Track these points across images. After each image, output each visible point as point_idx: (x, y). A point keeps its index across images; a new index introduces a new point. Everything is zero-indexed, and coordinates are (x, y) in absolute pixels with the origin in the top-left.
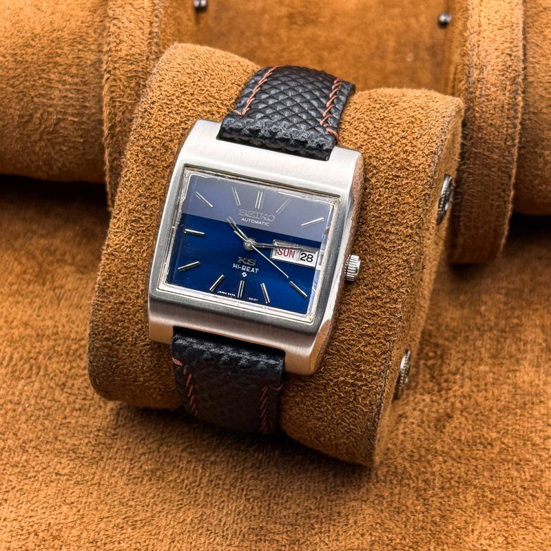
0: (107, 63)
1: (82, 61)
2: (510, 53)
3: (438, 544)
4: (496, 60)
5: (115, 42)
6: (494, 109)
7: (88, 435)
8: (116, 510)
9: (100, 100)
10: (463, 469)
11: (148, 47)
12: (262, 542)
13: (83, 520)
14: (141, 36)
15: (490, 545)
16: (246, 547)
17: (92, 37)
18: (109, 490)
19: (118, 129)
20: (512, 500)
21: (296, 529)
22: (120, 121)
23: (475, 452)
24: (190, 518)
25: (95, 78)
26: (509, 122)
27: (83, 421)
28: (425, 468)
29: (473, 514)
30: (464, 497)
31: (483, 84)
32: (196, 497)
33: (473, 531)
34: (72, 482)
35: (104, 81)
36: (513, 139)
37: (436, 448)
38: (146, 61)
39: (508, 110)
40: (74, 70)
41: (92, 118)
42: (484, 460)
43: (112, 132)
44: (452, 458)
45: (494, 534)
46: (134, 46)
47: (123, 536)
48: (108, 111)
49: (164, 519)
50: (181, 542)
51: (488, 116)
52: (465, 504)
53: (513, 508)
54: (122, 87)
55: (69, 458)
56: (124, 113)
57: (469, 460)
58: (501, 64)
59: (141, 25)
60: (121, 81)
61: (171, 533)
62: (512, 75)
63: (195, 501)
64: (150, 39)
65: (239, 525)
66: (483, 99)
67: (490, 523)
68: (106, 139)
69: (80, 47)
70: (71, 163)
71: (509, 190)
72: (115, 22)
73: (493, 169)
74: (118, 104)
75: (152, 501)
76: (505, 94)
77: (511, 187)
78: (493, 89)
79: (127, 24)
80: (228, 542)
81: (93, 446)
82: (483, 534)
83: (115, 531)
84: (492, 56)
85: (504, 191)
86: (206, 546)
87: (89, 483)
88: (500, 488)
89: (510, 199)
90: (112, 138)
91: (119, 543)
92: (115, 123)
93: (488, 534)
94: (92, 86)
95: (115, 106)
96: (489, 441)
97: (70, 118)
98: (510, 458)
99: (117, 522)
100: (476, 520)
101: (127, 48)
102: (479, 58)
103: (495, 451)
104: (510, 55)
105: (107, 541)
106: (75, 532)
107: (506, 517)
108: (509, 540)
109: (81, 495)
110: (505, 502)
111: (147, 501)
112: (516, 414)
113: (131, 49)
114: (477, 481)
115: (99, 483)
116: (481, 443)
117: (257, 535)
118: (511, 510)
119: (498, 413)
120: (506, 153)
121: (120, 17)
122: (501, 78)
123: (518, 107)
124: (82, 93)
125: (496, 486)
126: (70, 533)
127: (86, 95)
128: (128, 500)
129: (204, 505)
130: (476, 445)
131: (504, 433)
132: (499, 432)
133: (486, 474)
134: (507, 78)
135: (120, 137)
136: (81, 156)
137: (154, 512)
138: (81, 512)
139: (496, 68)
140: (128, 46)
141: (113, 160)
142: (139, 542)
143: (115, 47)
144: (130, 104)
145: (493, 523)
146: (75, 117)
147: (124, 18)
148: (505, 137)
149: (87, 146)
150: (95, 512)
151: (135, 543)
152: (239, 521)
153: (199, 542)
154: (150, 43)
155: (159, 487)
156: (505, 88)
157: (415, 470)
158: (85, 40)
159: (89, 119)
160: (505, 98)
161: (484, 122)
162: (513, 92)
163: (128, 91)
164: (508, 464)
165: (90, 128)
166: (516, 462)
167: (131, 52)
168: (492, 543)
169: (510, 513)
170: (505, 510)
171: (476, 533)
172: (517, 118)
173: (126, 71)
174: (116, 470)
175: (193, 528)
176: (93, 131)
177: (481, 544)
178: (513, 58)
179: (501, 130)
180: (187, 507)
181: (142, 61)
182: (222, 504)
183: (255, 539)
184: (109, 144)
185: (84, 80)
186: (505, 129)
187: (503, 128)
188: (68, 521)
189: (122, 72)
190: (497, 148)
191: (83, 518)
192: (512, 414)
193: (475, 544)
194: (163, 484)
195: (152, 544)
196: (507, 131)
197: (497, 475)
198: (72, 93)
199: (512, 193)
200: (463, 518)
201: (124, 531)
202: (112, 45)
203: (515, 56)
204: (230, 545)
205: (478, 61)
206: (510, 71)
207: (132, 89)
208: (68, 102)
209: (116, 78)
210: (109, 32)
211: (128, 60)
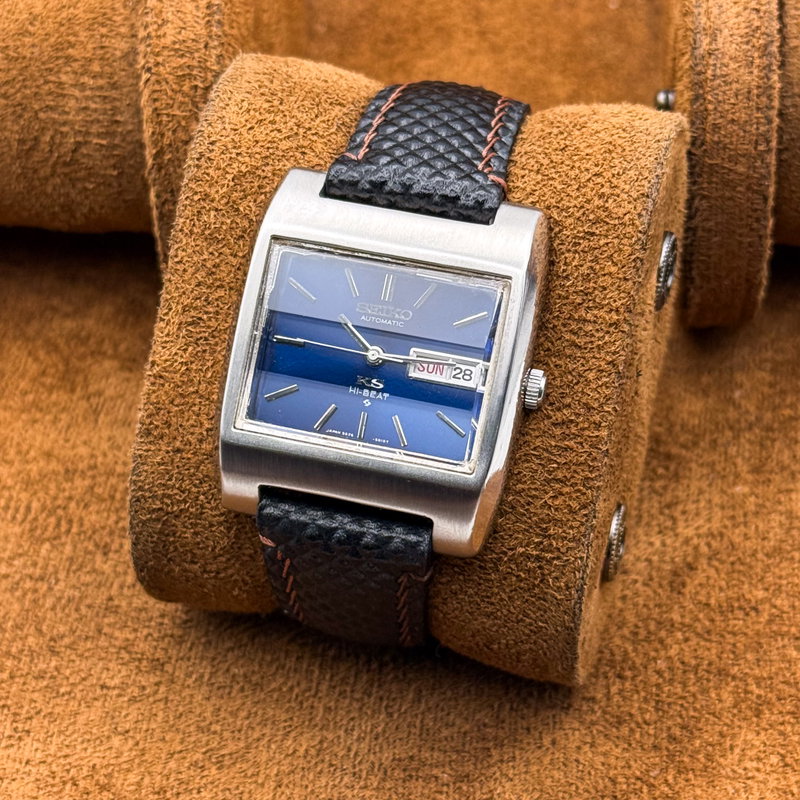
0: (145, 57)
1: (107, 52)
2: (757, 7)
3: (679, 772)
4: (736, 20)
5: (155, 22)
6: (737, 96)
7: (147, 624)
8: (193, 739)
9: (138, 112)
10: (714, 651)
11: (206, 29)
12: (414, 781)
13: (144, 758)
14: (195, 12)
15: (758, 770)
16: (390, 789)
17: (121, 14)
18: (181, 709)
19: (168, 157)
20: (790, 696)
21: (463, 757)
22: (170, 145)
23: (732, 622)
24: (304, 747)
25: (129, 78)
26: (759, 115)
27: (139, 601)
28: (656, 651)
29: (732, 721)
30: (718, 695)
31: (717, 58)
32: (311, 713)
33: (732, 748)
34: (126, 699)
35: (142, 83)
36: (768, 142)
37: (672, 619)
38: (204, 51)
39: (758, 96)
40: (96, 67)
41: (129, 139)
42: (745, 634)
43: (159, 160)
44: (698, 635)
45: (765, 752)
46: (184, 28)
47: (204, 781)
48: (151, 130)
49: (265, 750)
50: (291, 786)
51: (727, 107)
52: (719, 706)
53: (793, 709)
54: (170, 93)
55: (120, 661)
56: (174, 131)
57: (722, 636)
58: (743, 25)
60: (167, 83)
61: (275, 772)
62: (761, 41)
63: (310, 720)
64: (209, 15)
65: (378, 755)
66: (718, 82)
67: (758, 734)
68: (150, 173)
69: (104, 31)
70: (102, 207)
71: (766, 219)
73: (739, 189)
74: (165, 118)
75: (247, 722)
76: (751, 73)
77: (769, 214)
78: (733, 65)
80: (362, 783)
81: (154, 640)
82: (748, 752)
83: (192, 773)
84: (729, 14)
85: (758, 220)
86: (329, 790)
87: (151, 699)
88: (771, 678)
89: (769, 232)
90: (159, 170)
91: (199, 792)
92: (162, 148)
93: (754, 751)
94: (125, 90)
95: (161, 121)
96: (753, 604)
97: (95, 141)
98: (785, 629)
99: (195, 759)
100: (737, 729)
101: (173, 32)
102: (709, 19)
103: (762, 620)
104: (758, 11)
105: (181, 790)
106: (133, 778)
107: (782, 724)
108: (788, 760)
109: (140, 718)
110: (780, 699)
111: (239, 723)
112: (792, 558)
113: (180, 33)
114: (736, 668)
115: (166, 698)
116: (740, 608)
117: (405, 770)
118: (789, 713)
119: (765, 559)
120: (758, 164)
122: (744, 47)
123: (773, 91)
124: (110, 102)
125: (765, 675)
126: (125, 780)
127: (118, 104)
128: (211, 724)
129: (324, 725)
130: (732, 611)
131: (774, 591)
132: (767, 590)
133: (749, 656)
134: (753, 46)
135: (172, 169)
136: (116, 196)
137: (250, 740)
138: (141, 746)
139: (737, 32)
140: (175, 28)
141: (163, 204)
142: (229, 789)
143: (156, 31)
144: (184, 118)
145: (763, 733)
146: (102, 139)
148: (755, 138)
149: (124, 181)
150: (161, 745)
151: (222, 791)
152: (377, 749)
153: (318, 784)
154: (209, 21)
155: (256, 700)
156: (752, 63)
157: (641, 656)
158: (109, 19)
159: (123, 140)
160: (751, 78)
161: (722, 117)
162: (764, 68)
163: (180, 98)
164: (782, 639)
165: (126, 154)
166: (794, 635)
167: (180, 38)
168: (761, 766)
169: (787, 718)
170: (781, 713)
171: (737, 751)
172: (773, 108)
173: (174, 68)
174: (190, 677)
175: (309, 762)
176: (131, 158)
177: (745, 769)
178: (762, 14)
179: (748, 128)
180: (299, 729)
181: (197, 50)
182: (352, 723)
183: (402, 776)
184: (155, 180)
185: (112, 81)
186: (755, 126)
187: (751, 125)
188: (121, 760)
189: (168, 70)
190: (744, 156)
191: (143, 755)
192: (787, 559)
193: (736, 768)
194: (262, 696)
195: (247, 790)
196: (758, 129)
197: (767, 658)
198: (96, 103)
199: (771, 223)
200: (717, 728)
201: (206, 773)
202: (150, 29)
203: (765, 12)
204: (366, 787)
205: (708, 23)
206: (757, 35)
207: (185, 95)
208: (90, 116)
209: (159, 78)
210: (146, 8)
211: (176, 50)
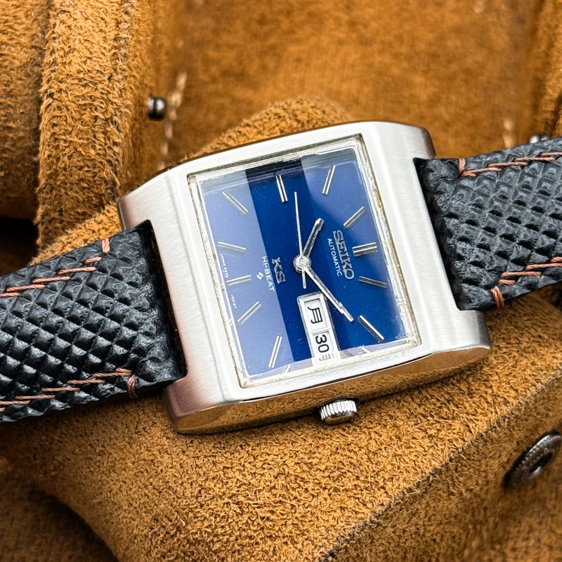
0: (48, 81)
1: (6, 60)
5: (63, 49)
9: (37, 133)
11: (112, 61)
14: (102, 43)
22: (65, 169)
35: (43, 107)
38: (107, 82)
41: (19, 145)
43: (51, 181)
46: (90, 58)
48: (47, 153)
54: (70, 120)
59: (102, 24)
60: (68, 110)
64: (115, 48)
68: (41, 191)
69: (4, 38)
72: (63, 17)
74: (62, 143)
79: (81, 23)
90: (51, 190)
92: (56, 170)
94: (20, 99)
95: (58, 146)
101: (79, 60)
113: (85, 62)
121: (71, 9)
124: (4, 108)
127: (11, 111)
135: (63, 191)
140: (81, 57)
143: (62, 57)
144: (82, 145)
147: (77, 12)
149: (10, 182)
154: (115, 54)
158: (11, 27)
159: (13, 145)
163: (79, 125)
165: (14, 158)
167: (86, 67)
173: (77, 97)
176: (19, 162)
181: (101, 82)
184: (45, 199)
185: (8, 89)
189: (71, 97)
202: (56, 55)
207: (84, 123)
209: (60, 104)
210: (53, 33)
211: (80, 80)
